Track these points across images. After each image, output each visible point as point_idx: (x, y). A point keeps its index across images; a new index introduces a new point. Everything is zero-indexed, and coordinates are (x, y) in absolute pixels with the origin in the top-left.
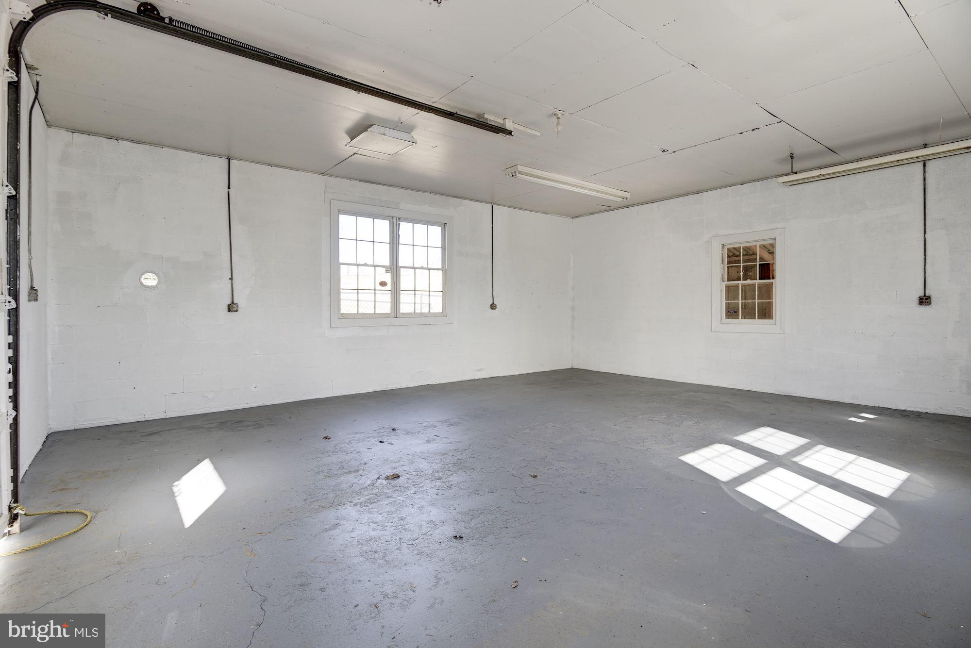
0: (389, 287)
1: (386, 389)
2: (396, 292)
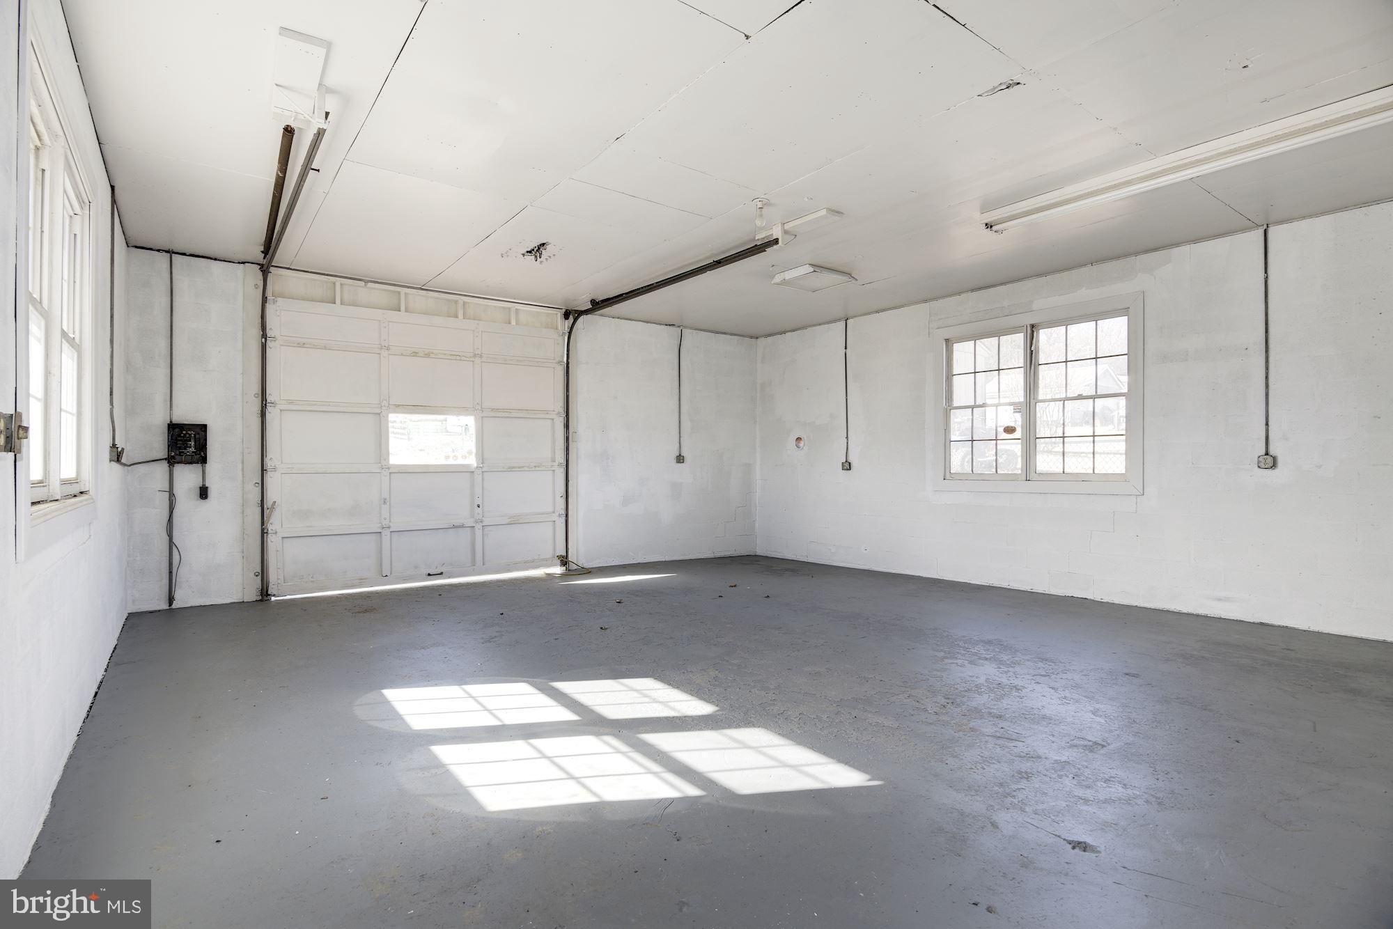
0: (1018, 434)
1: (1008, 587)
2: (1030, 441)
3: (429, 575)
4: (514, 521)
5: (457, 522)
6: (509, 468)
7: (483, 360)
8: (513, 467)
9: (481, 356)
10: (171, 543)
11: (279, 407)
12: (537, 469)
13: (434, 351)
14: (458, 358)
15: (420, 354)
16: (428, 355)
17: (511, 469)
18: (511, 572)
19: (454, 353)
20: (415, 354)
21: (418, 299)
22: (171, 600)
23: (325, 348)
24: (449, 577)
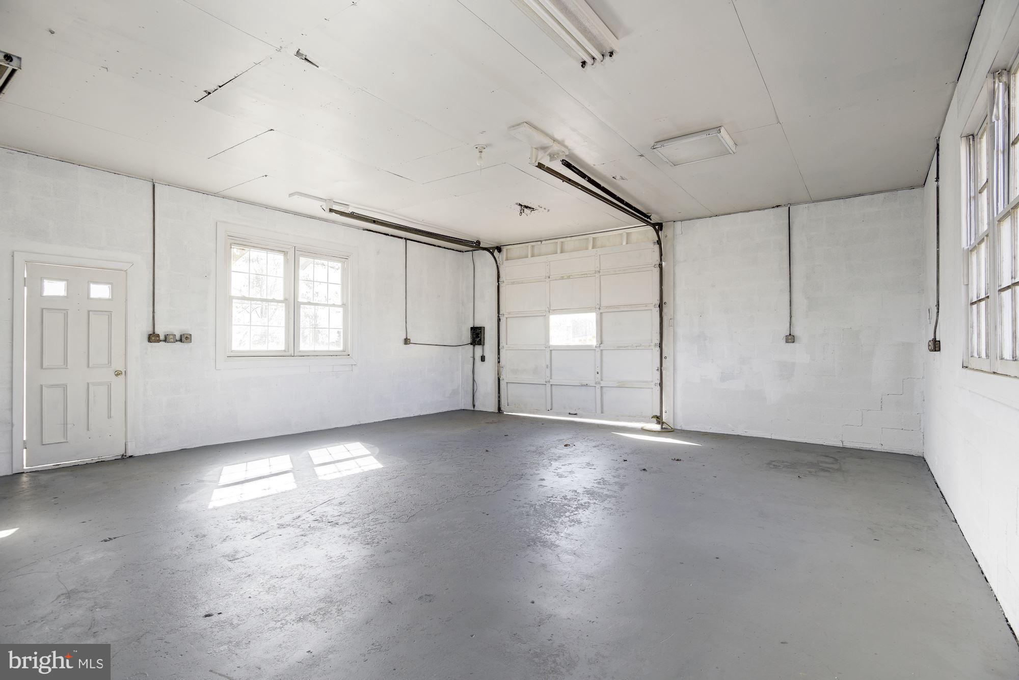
3: (570, 414)
4: (621, 386)
5: (585, 383)
6: (618, 347)
7: (601, 274)
8: (622, 347)
9: (599, 272)
10: (474, 380)
11: (506, 316)
12: (638, 348)
13: (572, 274)
14: (586, 276)
15: (565, 277)
16: (569, 277)
17: (619, 348)
18: (621, 421)
19: (583, 273)
20: (562, 278)
21: (570, 243)
22: (474, 406)
23: (522, 283)
24: (581, 418)
